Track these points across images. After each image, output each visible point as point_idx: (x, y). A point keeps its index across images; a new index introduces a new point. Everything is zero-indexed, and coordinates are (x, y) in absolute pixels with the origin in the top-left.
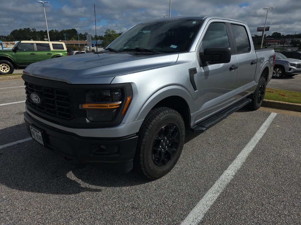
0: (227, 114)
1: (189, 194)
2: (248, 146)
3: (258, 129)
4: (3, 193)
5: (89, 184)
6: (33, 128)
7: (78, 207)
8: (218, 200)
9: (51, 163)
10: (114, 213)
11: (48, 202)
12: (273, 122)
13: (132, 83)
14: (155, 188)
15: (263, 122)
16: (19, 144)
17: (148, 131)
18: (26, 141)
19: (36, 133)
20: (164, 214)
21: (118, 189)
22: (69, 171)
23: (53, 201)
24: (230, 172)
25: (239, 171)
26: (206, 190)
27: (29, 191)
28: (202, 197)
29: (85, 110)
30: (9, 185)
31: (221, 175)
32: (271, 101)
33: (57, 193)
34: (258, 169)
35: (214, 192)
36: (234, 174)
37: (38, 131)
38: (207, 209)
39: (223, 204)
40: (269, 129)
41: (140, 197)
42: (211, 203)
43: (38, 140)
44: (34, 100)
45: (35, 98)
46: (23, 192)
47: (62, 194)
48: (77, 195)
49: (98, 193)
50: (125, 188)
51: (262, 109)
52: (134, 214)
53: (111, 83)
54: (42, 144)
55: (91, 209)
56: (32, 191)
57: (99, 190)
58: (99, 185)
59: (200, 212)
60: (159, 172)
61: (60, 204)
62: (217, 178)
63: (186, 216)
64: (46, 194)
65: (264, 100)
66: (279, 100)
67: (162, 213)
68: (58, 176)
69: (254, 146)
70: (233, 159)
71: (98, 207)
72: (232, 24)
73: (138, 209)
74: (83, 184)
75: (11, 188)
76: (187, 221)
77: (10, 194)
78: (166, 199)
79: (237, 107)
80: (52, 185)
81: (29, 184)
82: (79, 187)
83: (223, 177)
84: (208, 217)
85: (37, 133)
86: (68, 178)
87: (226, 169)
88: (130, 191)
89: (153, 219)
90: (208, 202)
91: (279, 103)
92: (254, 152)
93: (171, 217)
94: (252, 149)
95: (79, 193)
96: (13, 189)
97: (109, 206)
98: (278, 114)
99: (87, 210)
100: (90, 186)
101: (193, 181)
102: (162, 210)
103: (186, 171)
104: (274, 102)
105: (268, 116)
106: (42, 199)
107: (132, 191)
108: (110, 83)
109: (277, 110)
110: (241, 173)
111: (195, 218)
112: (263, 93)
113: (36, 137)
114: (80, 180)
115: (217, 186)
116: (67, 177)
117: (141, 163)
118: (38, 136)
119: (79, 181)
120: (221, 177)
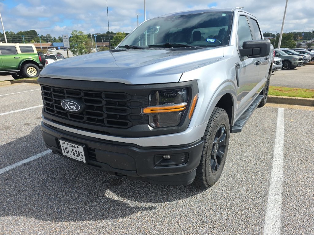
0: (252, 111)
1: (252, 199)
2: (278, 143)
3: (276, 124)
4: (36, 228)
5: (138, 202)
6: (66, 143)
7: (141, 232)
8: (285, 202)
9: (79, 184)
10: (185, 232)
11: (101, 230)
12: (285, 117)
13: (198, 80)
14: (213, 197)
15: (276, 118)
16: (24, 165)
17: (209, 134)
18: (31, 160)
19: (70, 149)
20: (240, 224)
21: (173, 203)
22: (105, 190)
23: (106, 228)
24: (277, 170)
25: (284, 168)
26: (266, 192)
27: (69, 221)
28: (267, 201)
29: (147, 115)
30: (38, 217)
31: (270, 174)
32: (274, 96)
33: (106, 218)
34: (301, 165)
35: (274, 193)
36: (282, 172)
37: (76, 146)
38: (279, 212)
39: (291, 204)
40: (286, 125)
41: (204, 209)
42: (279, 205)
43: (75, 157)
44: (67, 108)
45: (70, 105)
46: (61, 223)
47: (112, 218)
48: (131, 216)
49: (153, 211)
50: (180, 201)
51: (267, 105)
52: (208, 230)
53: (180, 81)
54: (82, 162)
55: (156, 231)
56: (73, 220)
57: (153, 207)
58: (150, 202)
59: (274, 216)
60: (214, 179)
61: (117, 231)
62: (269, 178)
63: (263, 223)
64: (93, 220)
65: (268, 96)
66: (281, 95)
67: (237, 224)
68: (95, 198)
69: (283, 142)
70: (272, 157)
71: (163, 228)
72: (251, 18)
73: (209, 224)
74: (132, 203)
75: (43, 220)
76: (268, 229)
77: (46, 228)
78: (233, 208)
79: (256, 104)
80: (95, 209)
81: (64, 212)
82: (128, 207)
83: (273, 176)
84: (285, 221)
85: (73, 148)
86: (110, 199)
87: (271, 168)
88: (189, 205)
89: (232, 232)
90: (275, 205)
91: (283, 98)
92: (286, 147)
93: (249, 227)
94: (283, 145)
95: (132, 214)
96: (46, 221)
97: (175, 225)
98: (285, 110)
99: (153, 233)
100: (140, 204)
101: (247, 184)
102: (235, 221)
103: (234, 175)
104: (277, 97)
105: (277, 111)
106: (92, 228)
107: (191, 204)
108: (178, 81)
109: (281, 105)
110: (288, 170)
111: (273, 224)
112: (267, 89)
113: (70, 153)
114: (125, 199)
115: (274, 187)
116: (107, 198)
117: (203, 171)
118: (75, 152)
119: (125, 201)
120: (272, 177)
